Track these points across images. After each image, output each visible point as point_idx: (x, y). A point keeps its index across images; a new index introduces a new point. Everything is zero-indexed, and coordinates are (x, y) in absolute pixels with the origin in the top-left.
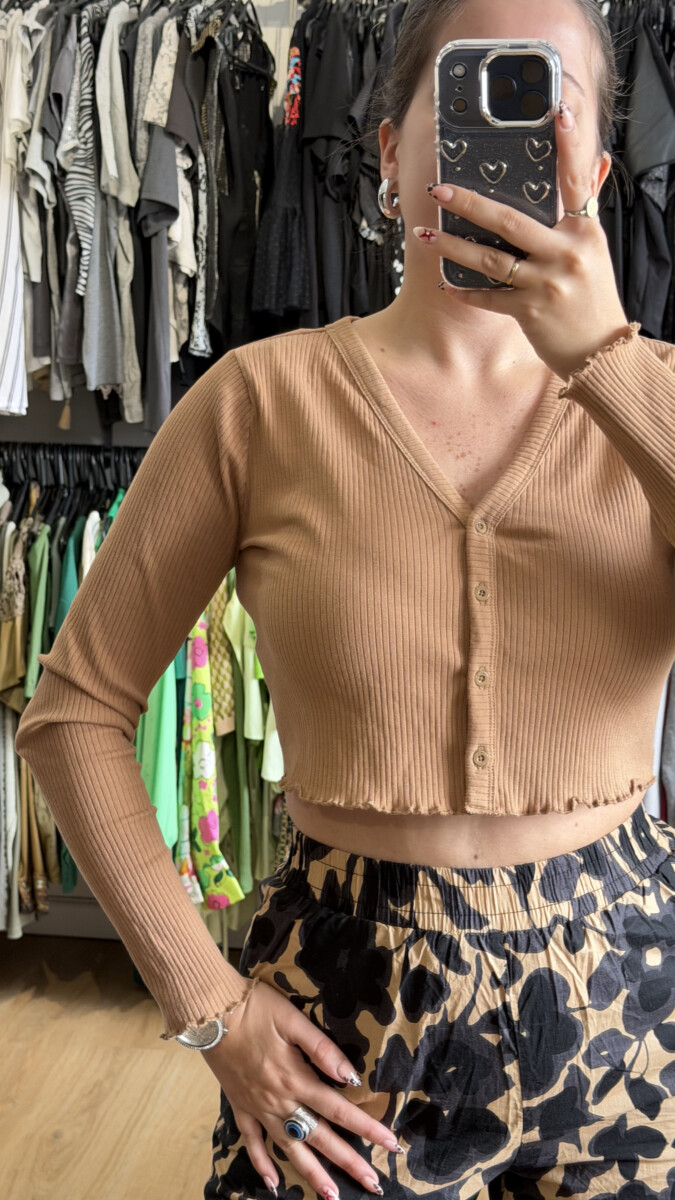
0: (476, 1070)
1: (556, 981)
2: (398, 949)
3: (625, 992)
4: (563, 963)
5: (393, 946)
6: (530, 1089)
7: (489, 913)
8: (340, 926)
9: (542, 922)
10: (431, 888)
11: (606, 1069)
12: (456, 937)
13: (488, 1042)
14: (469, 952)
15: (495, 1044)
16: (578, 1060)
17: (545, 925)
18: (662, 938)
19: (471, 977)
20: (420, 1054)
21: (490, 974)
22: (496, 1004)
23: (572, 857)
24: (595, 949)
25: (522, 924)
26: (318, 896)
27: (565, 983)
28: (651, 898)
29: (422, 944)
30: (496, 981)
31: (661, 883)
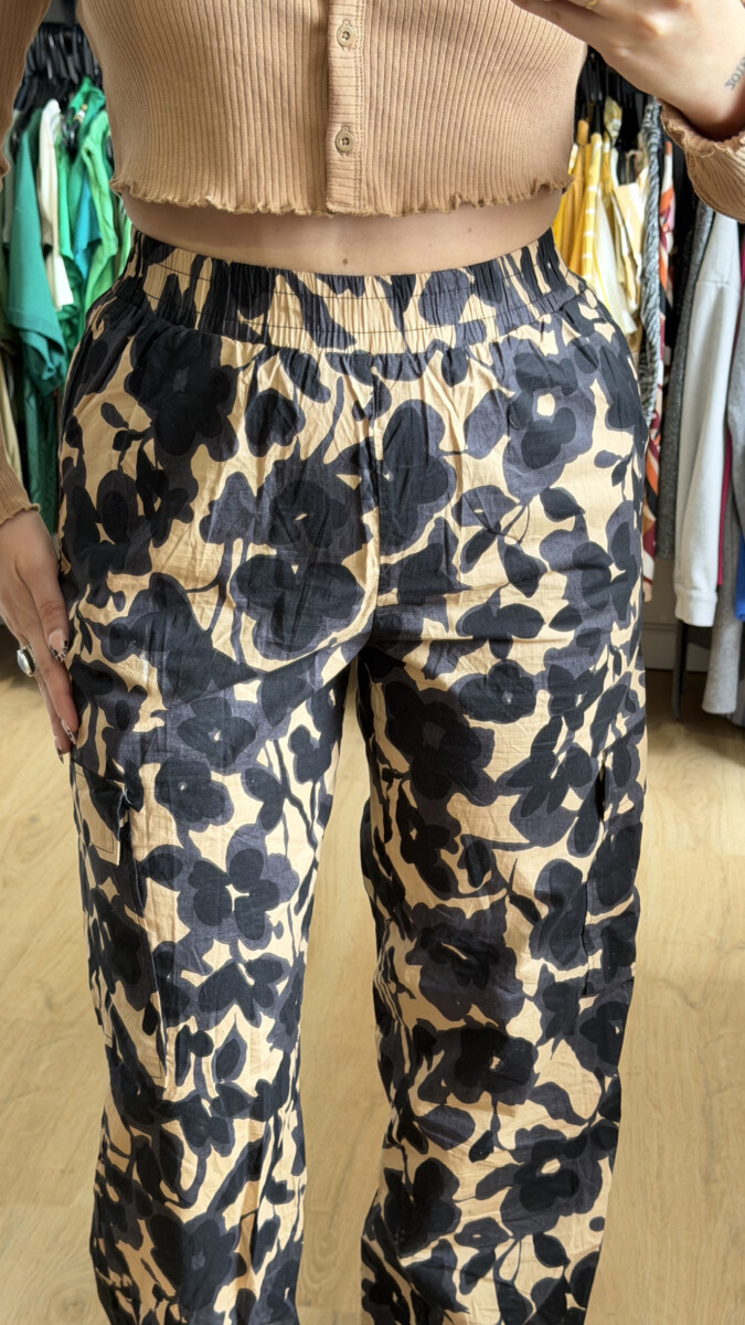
0: (329, 518)
1: (428, 417)
2: (245, 367)
3: (505, 439)
4: (438, 396)
5: (239, 363)
6: (390, 543)
7: (356, 331)
8: (178, 342)
9: (418, 345)
10: (289, 297)
11: (478, 528)
12: (315, 357)
13: (346, 484)
14: (330, 375)
15: (354, 487)
16: (446, 513)
17: (421, 350)
18: (557, 384)
19: (330, 406)
20: (264, 493)
21: (352, 403)
22: (358, 439)
23: (461, 273)
24: (476, 386)
25: (393, 345)
26: (154, 305)
27: (440, 420)
28: (550, 336)
29: (274, 362)
30: (359, 412)
31: (564, 322)
